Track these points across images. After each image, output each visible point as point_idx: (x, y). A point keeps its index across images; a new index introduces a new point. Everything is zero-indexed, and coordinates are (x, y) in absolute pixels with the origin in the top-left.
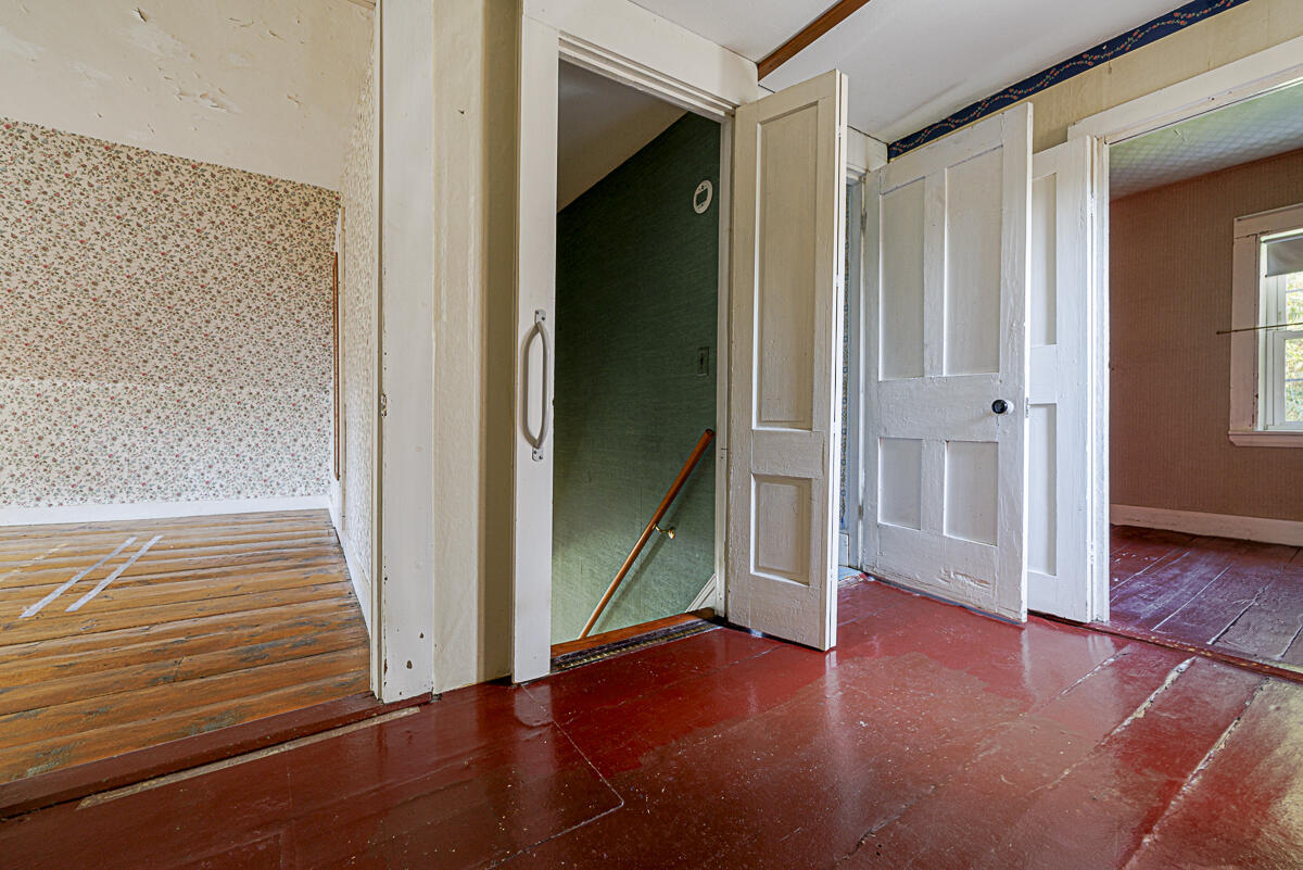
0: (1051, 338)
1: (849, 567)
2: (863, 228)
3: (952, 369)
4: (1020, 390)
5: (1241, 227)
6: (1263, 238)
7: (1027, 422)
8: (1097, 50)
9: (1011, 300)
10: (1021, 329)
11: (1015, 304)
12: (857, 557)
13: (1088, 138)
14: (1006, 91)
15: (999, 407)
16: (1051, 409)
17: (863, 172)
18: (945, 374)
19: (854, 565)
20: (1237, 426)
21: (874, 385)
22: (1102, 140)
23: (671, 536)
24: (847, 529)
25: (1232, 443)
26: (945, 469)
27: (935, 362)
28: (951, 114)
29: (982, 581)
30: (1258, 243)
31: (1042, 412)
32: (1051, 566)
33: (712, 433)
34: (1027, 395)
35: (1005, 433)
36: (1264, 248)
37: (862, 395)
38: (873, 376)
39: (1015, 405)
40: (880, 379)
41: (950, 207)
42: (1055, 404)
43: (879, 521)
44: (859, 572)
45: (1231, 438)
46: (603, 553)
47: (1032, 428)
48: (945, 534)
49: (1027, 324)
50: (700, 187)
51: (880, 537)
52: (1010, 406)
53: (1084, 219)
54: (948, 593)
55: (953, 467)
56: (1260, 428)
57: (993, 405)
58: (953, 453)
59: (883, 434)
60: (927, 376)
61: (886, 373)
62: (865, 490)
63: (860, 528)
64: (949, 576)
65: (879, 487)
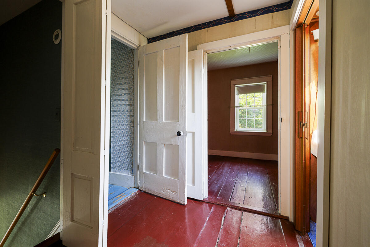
0: (193, 111)
1: (135, 187)
2: (139, 66)
3: (166, 119)
4: (184, 128)
5: (232, 82)
6: (236, 86)
7: (187, 138)
8: (204, 24)
9: (182, 98)
10: (185, 108)
11: (183, 99)
12: (137, 184)
13: (202, 50)
14: (181, 30)
15: (179, 134)
16: (193, 133)
17: (138, 45)
18: (164, 121)
19: (136, 187)
20: (231, 130)
21: (142, 123)
22: (206, 51)
23: (44, 196)
24: (134, 174)
25: (230, 134)
26: (164, 154)
27: (161, 117)
28: (166, 33)
29: (174, 192)
30: (235, 87)
31: (191, 134)
32: (193, 183)
33: (58, 151)
34: (187, 130)
35: (181, 142)
36: (236, 88)
37: (138, 126)
38: (142, 119)
39: (183, 133)
40: (144, 121)
41: (165, 63)
42: (194, 132)
43: (144, 171)
44: (138, 190)
45: (231, 133)
46: (14, 203)
47: (188, 140)
48: (164, 176)
49: (186, 107)
50: (56, 32)
51: (144, 177)
52: (182, 133)
53: (201, 75)
54: (165, 196)
55: (167, 152)
56: (235, 131)
57: (177, 133)
58: (166, 148)
59: (145, 140)
60: (158, 121)
61: (146, 119)
62: (139, 160)
63: (138, 173)
64: (165, 190)
65: (144, 159)
